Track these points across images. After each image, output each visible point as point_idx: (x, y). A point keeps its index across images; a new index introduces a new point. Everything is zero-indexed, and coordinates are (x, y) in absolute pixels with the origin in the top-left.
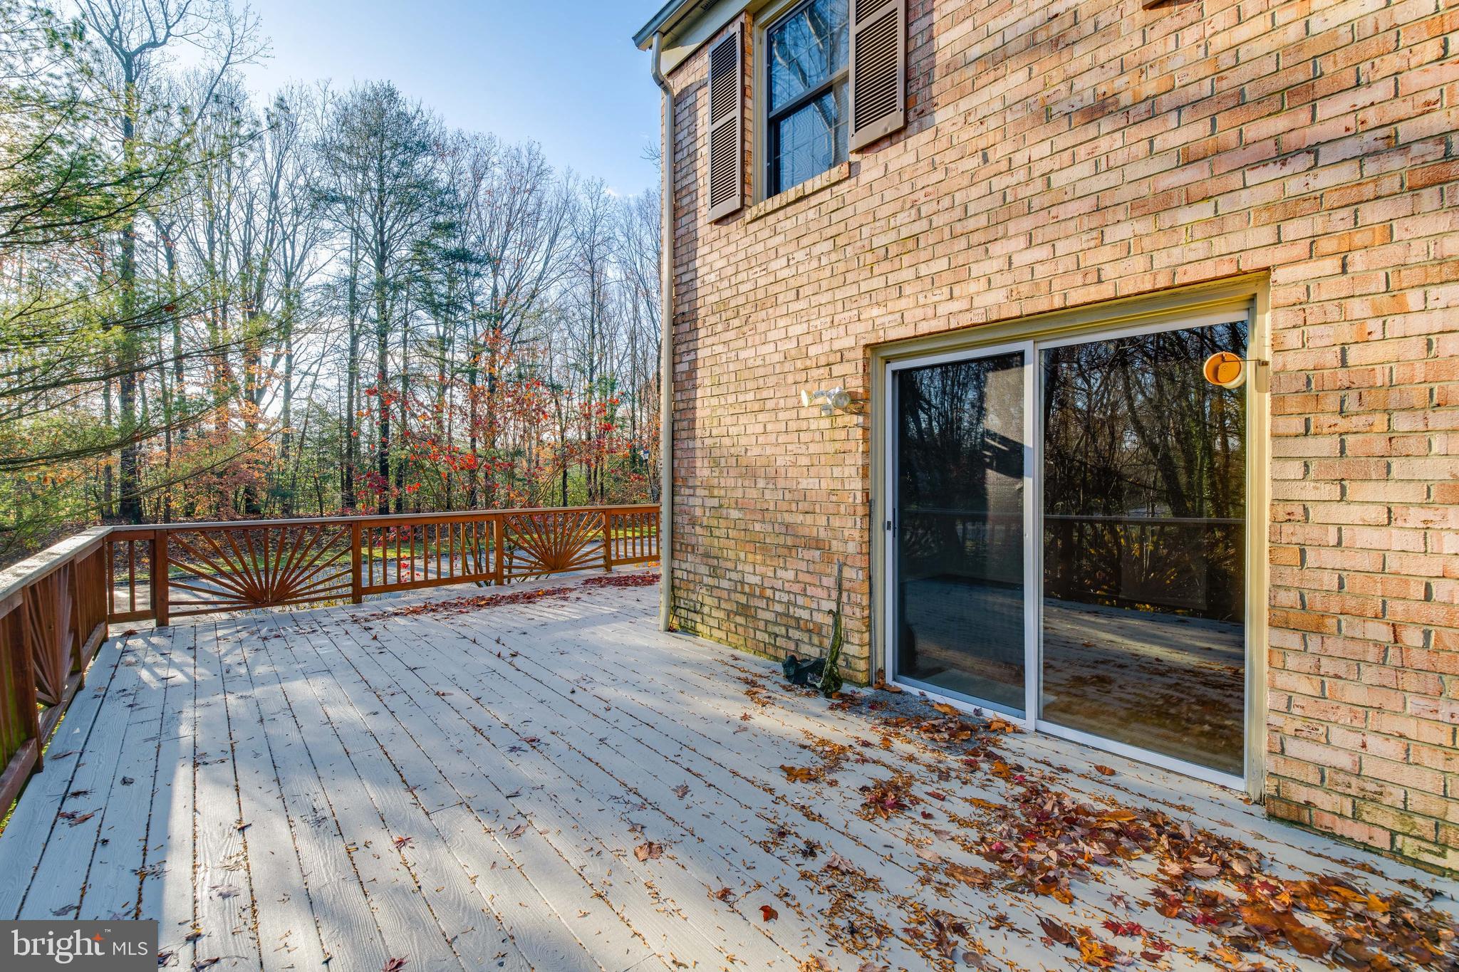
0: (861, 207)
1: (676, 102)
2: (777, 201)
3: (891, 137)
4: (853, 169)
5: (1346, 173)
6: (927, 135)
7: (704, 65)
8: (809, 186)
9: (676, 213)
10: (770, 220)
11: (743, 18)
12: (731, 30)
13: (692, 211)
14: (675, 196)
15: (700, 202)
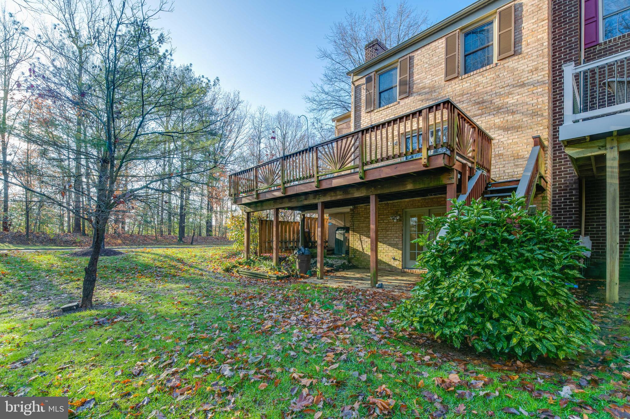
0: (400, 109)
1: (356, 87)
2: (381, 109)
3: (406, 97)
4: (399, 103)
5: (466, 104)
6: (412, 98)
7: (364, 80)
8: (389, 106)
9: (356, 111)
10: (381, 112)
11: (374, 73)
12: (371, 75)
13: (360, 111)
14: (355, 107)
15: (362, 109)
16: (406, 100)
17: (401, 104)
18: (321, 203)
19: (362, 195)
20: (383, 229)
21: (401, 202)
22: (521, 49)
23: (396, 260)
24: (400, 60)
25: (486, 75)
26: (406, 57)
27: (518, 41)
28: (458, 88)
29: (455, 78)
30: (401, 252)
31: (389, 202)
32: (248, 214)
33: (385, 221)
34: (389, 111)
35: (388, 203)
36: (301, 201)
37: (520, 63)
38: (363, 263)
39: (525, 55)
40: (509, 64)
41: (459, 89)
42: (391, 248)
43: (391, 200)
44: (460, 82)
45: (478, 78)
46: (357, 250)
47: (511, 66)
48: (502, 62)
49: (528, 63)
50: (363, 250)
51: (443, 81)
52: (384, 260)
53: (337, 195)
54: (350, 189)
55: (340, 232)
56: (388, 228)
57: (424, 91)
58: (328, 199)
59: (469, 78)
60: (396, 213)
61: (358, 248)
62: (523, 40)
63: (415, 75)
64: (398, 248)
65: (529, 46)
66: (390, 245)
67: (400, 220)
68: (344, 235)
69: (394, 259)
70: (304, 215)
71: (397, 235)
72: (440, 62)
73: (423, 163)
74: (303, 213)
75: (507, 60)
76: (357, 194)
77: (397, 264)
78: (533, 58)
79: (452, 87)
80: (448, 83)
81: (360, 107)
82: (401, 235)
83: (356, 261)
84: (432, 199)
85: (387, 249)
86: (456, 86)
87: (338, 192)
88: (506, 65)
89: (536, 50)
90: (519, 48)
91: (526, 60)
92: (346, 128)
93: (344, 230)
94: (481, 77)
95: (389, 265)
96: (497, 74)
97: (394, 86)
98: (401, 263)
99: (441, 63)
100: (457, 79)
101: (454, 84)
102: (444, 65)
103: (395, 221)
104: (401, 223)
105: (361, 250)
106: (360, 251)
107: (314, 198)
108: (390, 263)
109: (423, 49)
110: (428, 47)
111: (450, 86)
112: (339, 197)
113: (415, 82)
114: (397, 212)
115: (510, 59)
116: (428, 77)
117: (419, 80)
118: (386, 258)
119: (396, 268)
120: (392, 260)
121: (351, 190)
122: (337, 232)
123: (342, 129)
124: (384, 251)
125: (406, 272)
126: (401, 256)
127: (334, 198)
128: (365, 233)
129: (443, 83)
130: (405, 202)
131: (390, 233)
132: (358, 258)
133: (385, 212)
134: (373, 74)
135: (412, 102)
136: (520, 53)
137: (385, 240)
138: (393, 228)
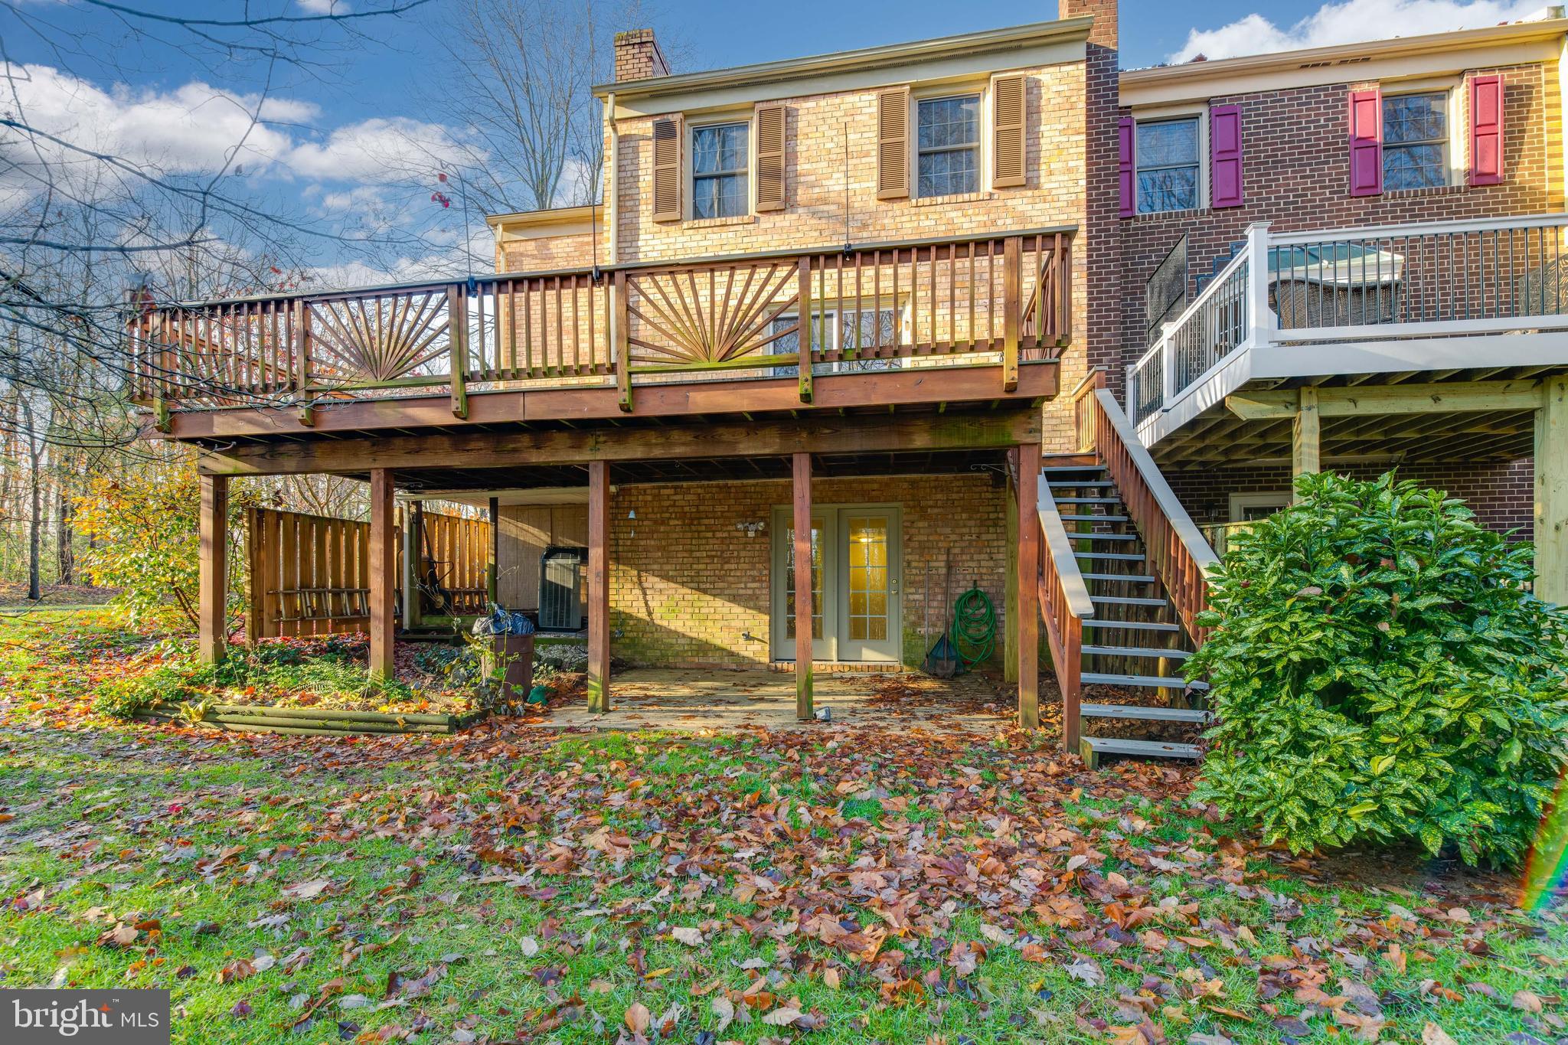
0: (761, 239)
1: (624, 140)
2: (702, 223)
3: (777, 211)
4: (756, 220)
7: (647, 127)
8: (729, 220)
9: (621, 209)
10: (702, 231)
11: (680, 115)
12: (671, 118)
13: (635, 210)
14: (620, 198)
15: (642, 207)
16: (777, 219)
17: (763, 225)
18: (601, 465)
19: (767, 451)
20: (713, 557)
21: (765, 485)
22: (1038, 177)
23: (753, 639)
24: (759, 107)
25: (970, 212)
26: (775, 105)
27: (1033, 161)
28: (908, 225)
29: (902, 198)
30: (767, 618)
31: (730, 482)
32: (220, 481)
33: (719, 535)
34: (727, 235)
35: (726, 486)
36: (515, 450)
37: (1037, 206)
38: (649, 653)
39: (1046, 193)
40: (1015, 202)
41: (913, 228)
42: (737, 609)
43: (738, 478)
44: (913, 211)
45: (953, 214)
46: (630, 616)
47: (1020, 208)
48: (1003, 194)
49: (1052, 212)
50: (650, 614)
51: (874, 197)
52: (718, 642)
53: (670, 444)
54: (721, 430)
55: (560, 561)
56: (727, 554)
57: (826, 208)
58: (633, 451)
59: (932, 209)
60: (751, 515)
61: (633, 611)
62: (1042, 160)
63: (801, 160)
64: (759, 609)
65: (1053, 178)
66: (734, 599)
67: (764, 533)
68: (576, 572)
69: (748, 637)
70: (418, 504)
71: (755, 573)
72: (865, 148)
73: (1006, 380)
74: (418, 497)
75: (1012, 193)
76: (749, 447)
77: (757, 652)
78: (1061, 204)
79: (894, 217)
80: (884, 206)
81: (637, 202)
82: (765, 572)
83: (626, 646)
84: (851, 482)
85: (726, 610)
86: (904, 219)
87: (676, 435)
88: (1010, 203)
89: (1065, 191)
90: (1035, 174)
91: (1047, 205)
92: (534, 257)
93: (575, 557)
94: (960, 213)
95: (731, 654)
96: (992, 216)
97: (738, 171)
98: (767, 648)
99: (868, 151)
100: (903, 204)
101: (898, 213)
102: (874, 159)
103: (751, 534)
104: (767, 540)
105: (643, 614)
106: (639, 620)
107: (577, 446)
108: (734, 649)
109: (823, 102)
110: (837, 100)
111: (890, 214)
112: (679, 451)
113: (802, 179)
114: (754, 512)
115: (1018, 193)
116: (835, 176)
117: (813, 178)
118: (725, 634)
119: (753, 663)
120: (742, 640)
121: (725, 434)
122: (551, 562)
123: (522, 255)
124: (717, 617)
125: (782, 671)
126: (767, 629)
127: (658, 453)
128: (655, 567)
129: (873, 203)
130: (777, 485)
131: (733, 567)
132: (633, 639)
133: (718, 508)
134: (677, 118)
135: (794, 229)
136: (1037, 187)
137: (721, 585)
138: (743, 554)
